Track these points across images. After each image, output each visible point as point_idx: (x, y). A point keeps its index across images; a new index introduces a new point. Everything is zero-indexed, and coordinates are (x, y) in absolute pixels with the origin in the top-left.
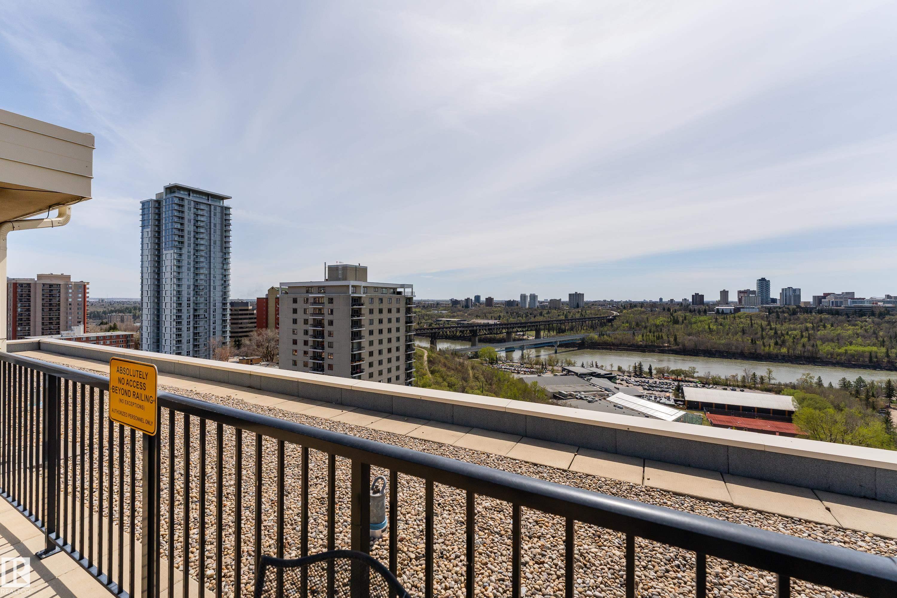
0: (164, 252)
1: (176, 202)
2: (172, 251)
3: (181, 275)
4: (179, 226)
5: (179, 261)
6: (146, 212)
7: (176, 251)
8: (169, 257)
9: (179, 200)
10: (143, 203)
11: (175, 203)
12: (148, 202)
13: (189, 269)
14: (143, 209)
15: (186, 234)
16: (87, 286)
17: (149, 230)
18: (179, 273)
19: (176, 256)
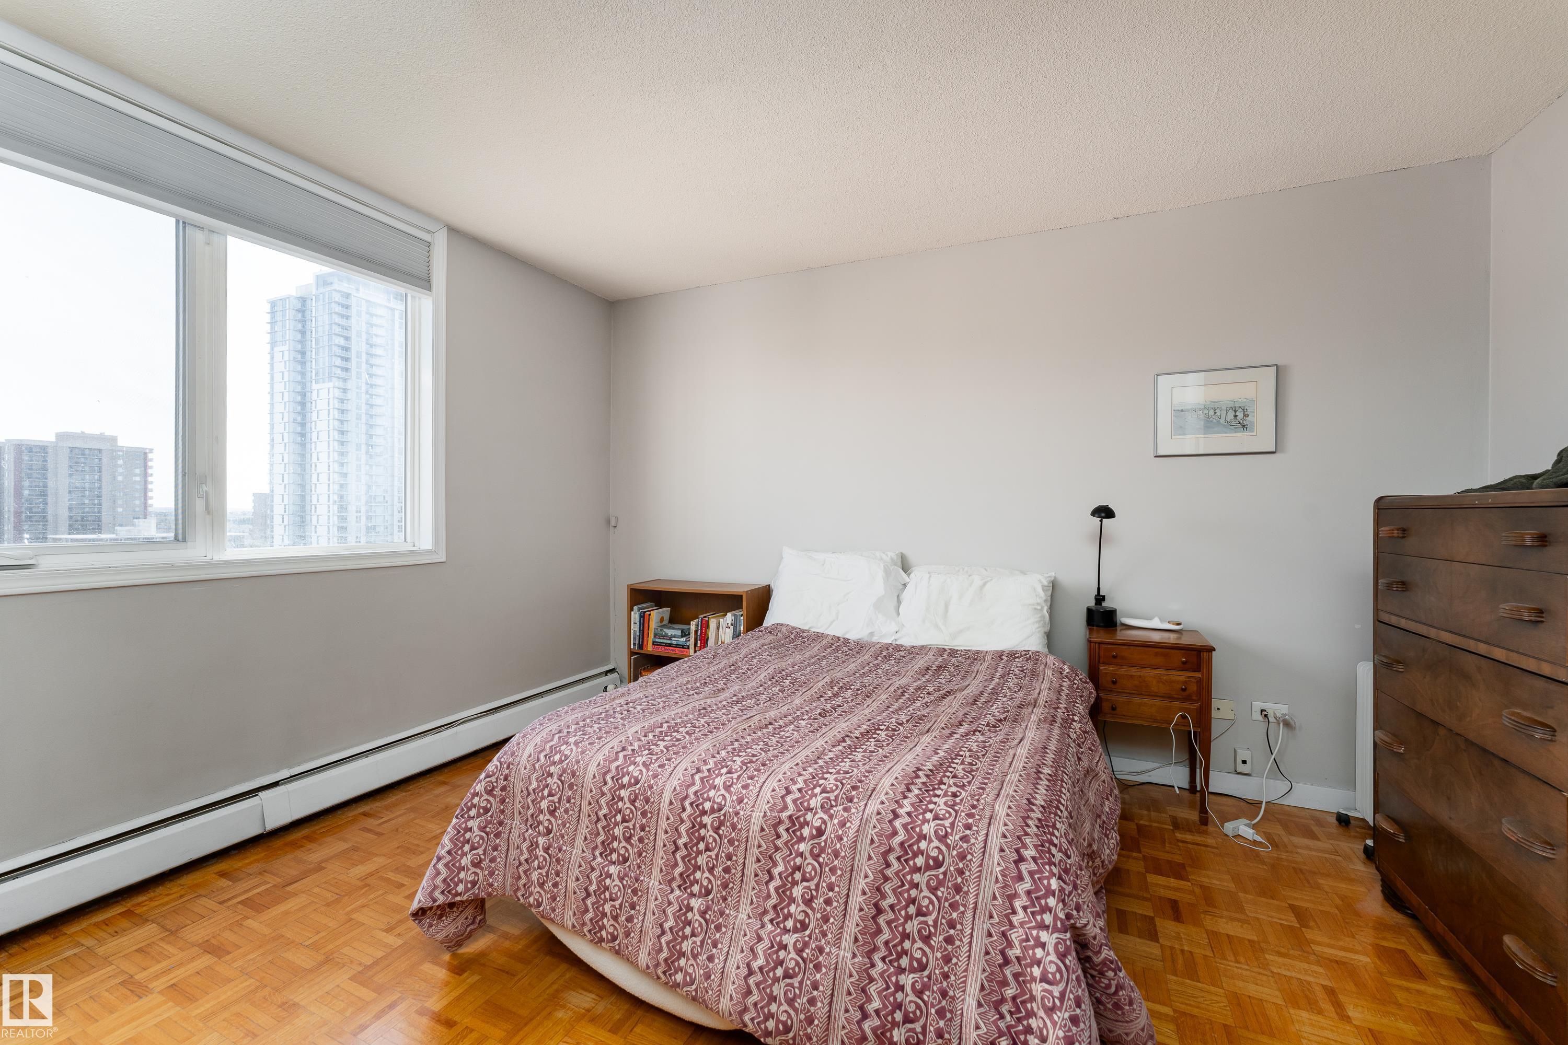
0: (315, 386)
1: (337, 300)
2: (331, 385)
3: (345, 426)
4: (342, 342)
5: (342, 401)
6: (279, 316)
7: (337, 384)
8: (324, 394)
9: (342, 296)
10: (273, 304)
11: (336, 302)
12: (283, 300)
13: (359, 418)
14: (273, 313)
15: (353, 355)
16: (150, 456)
17: (286, 348)
18: (342, 422)
19: (338, 393)
